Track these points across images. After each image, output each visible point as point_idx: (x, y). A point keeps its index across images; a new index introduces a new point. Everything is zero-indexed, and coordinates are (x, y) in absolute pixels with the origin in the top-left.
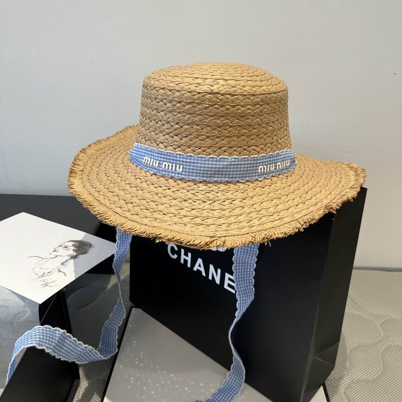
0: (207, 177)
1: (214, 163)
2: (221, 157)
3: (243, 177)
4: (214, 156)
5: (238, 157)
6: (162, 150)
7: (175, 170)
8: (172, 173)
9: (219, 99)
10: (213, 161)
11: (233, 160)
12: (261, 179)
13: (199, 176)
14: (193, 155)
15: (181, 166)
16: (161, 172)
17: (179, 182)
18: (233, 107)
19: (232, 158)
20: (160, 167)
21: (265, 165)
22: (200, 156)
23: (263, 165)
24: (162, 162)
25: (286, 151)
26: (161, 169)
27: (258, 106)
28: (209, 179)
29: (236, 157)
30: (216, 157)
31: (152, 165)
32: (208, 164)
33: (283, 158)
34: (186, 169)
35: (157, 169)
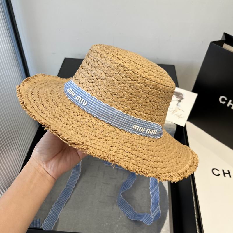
0: (99, 116)
1: (107, 109)
2: (112, 107)
3: (121, 126)
4: (108, 105)
5: (123, 112)
6: (80, 88)
7: (82, 103)
8: (80, 104)
9: (126, 72)
10: (106, 107)
11: (119, 113)
12: (132, 133)
13: (94, 113)
14: (96, 99)
15: (86, 102)
16: (74, 100)
17: (82, 111)
18: (133, 80)
19: (119, 111)
20: (74, 97)
21: (139, 126)
22: (100, 101)
23: (137, 125)
24: (77, 95)
25: (157, 125)
26: (74, 99)
27: (149, 87)
28: (99, 117)
29: (122, 111)
30: (109, 106)
31: (71, 94)
32: (103, 108)
33: (153, 127)
34: (88, 105)
35: (72, 98)
